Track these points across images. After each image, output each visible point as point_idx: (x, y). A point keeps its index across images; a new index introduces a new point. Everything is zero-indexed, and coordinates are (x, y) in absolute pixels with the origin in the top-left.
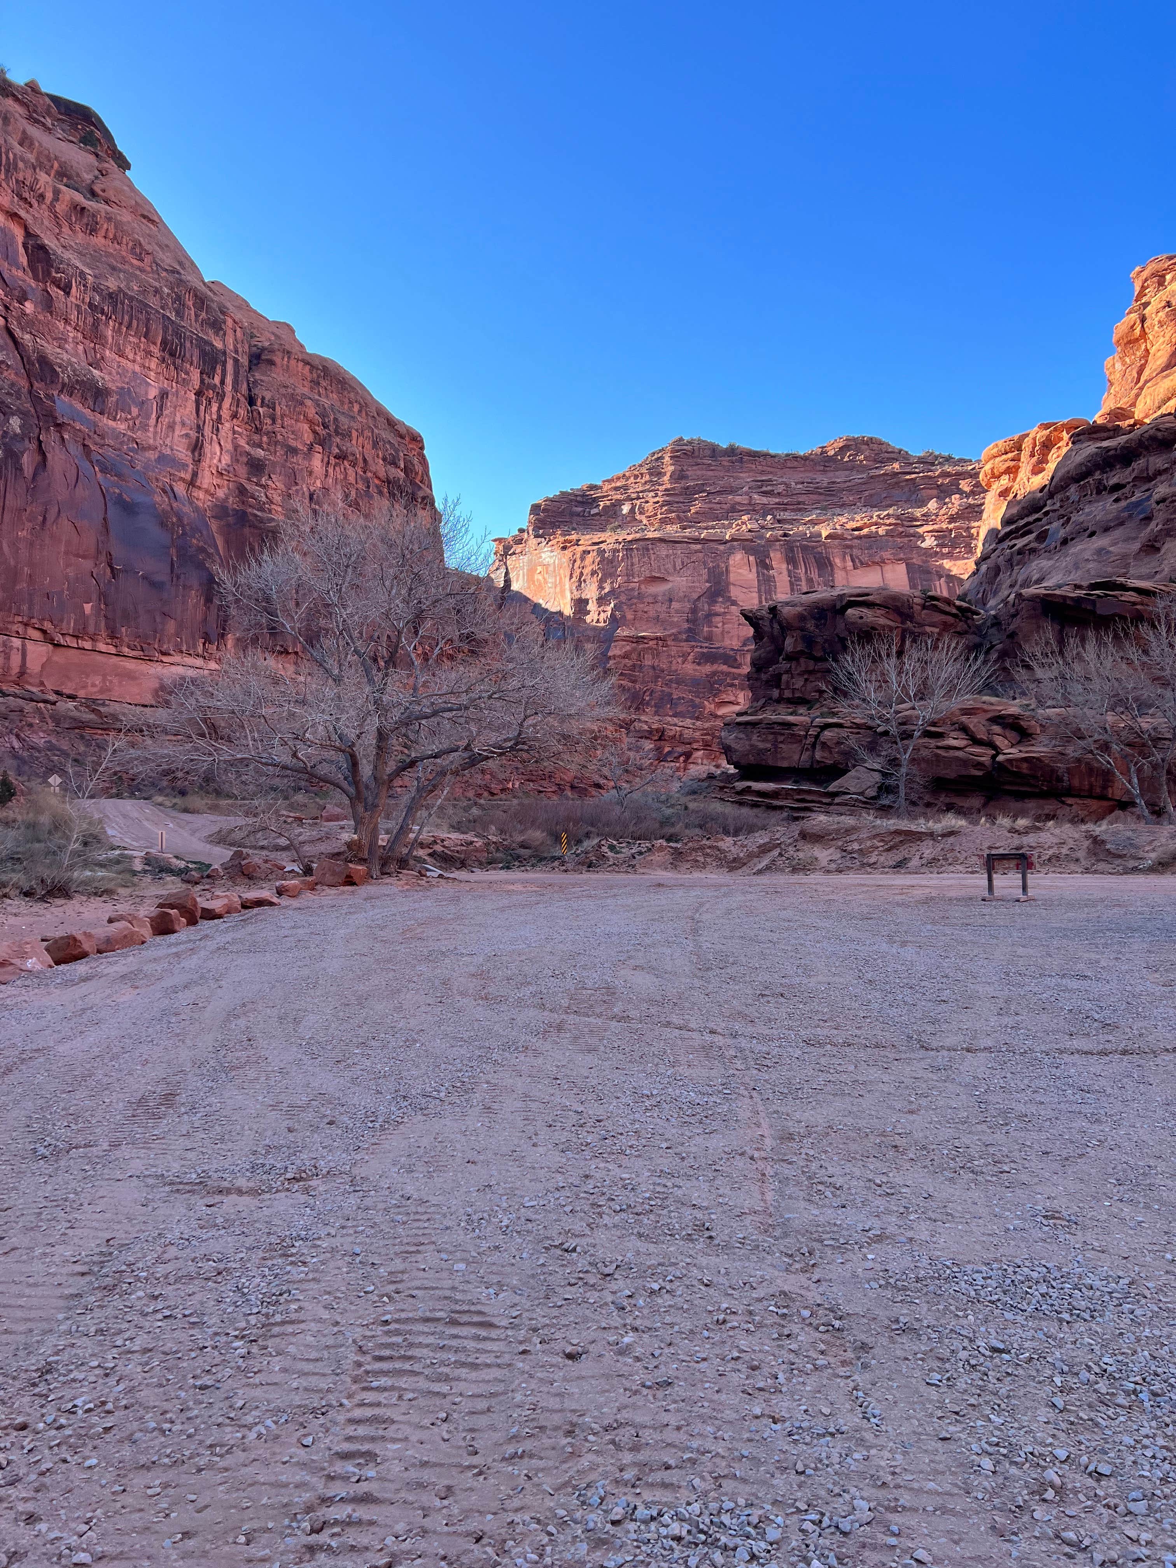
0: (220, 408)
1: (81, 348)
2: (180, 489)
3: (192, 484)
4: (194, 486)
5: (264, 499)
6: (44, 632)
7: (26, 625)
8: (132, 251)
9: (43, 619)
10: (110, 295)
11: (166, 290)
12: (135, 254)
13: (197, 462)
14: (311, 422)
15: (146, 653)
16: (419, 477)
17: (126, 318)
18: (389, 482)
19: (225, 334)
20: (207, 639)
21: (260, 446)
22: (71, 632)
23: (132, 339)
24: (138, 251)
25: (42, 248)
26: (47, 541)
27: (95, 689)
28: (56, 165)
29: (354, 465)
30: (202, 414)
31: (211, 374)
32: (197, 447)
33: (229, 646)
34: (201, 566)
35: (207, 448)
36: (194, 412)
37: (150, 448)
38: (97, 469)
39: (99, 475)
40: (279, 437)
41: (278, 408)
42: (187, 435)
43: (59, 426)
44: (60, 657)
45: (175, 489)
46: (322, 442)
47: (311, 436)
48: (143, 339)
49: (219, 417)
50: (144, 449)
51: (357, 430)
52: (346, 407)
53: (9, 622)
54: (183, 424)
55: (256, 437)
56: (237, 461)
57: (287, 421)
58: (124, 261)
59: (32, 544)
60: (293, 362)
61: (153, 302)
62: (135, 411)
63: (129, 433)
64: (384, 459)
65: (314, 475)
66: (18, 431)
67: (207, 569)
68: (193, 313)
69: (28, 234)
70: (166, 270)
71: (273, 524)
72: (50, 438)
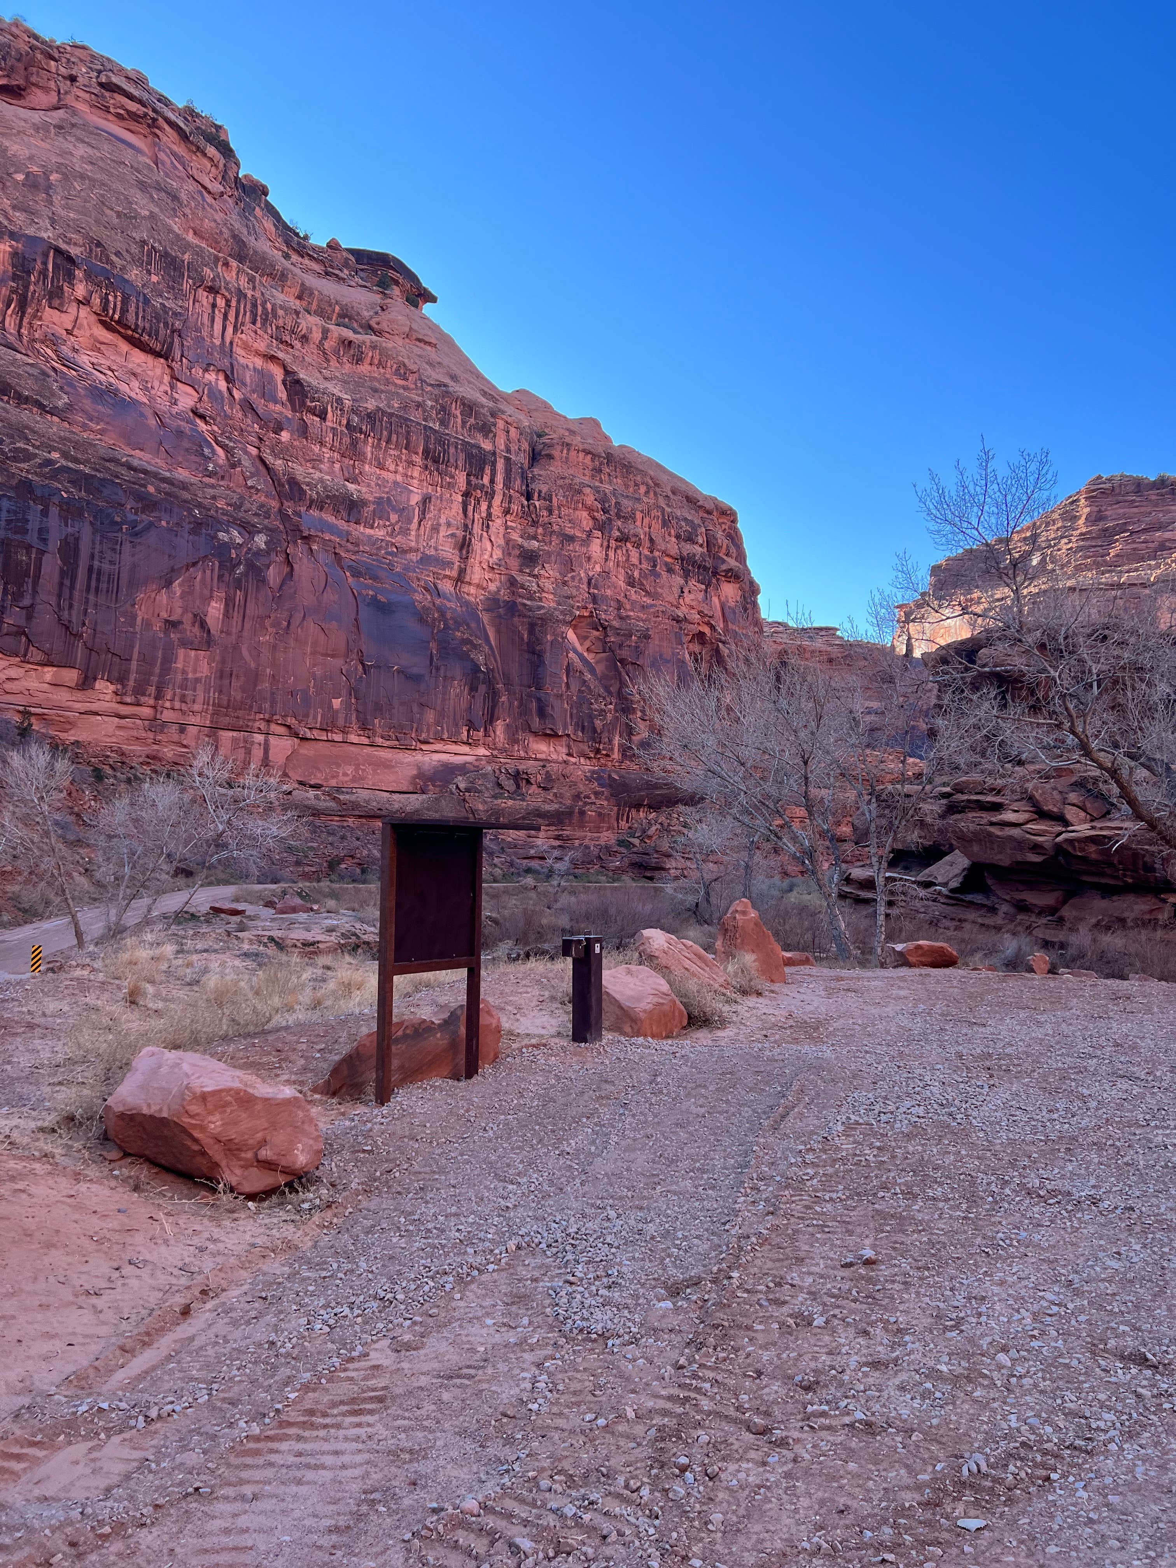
0: (489, 507)
1: (337, 466)
2: (447, 587)
3: (460, 579)
4: (462, 582)
5: (535, 588)
6: (289, 727)
7: (268, 721)
8: (397, 373)
9: (286, 716)
10: (369, 415)
11: (429, 403)
12: (400, 375)
13: (465, 559)
14: (590, 510)
15: (402, 742)
16: (724, 550)
17: (385, 433)
18: (682, 559)
19: (495, 436)
20: (471, 726)
21: (535, 538)
22: (318, 726)
23: (392, 452)
24: (402, 371)
25: (298, 382)
26: (292, 643)
27: (346, 779)
28: (337, 308)
29: (638, 545)
30: (470, 513)
31: (480, 474)
32: (464, 546)
33: (498, 733)
34: (465, 657)
35: (476, 545)
36: (461, 511)
37: (411, 550)
38: (348, 574)
39: (350, 580)
40: (556, 528)
41: (554, 500)
42: (453, 535)
43: (307, 539)
44: (307, 750)
45: (439, 587)
46: (602, 527)
47: (591, 523)
48: (404, 451)
49: (489, 515)
50: (405, 552)
51: (642, 512)
52: (631, 490)
53: (249, 720)
54: (449, 525)
55: (531, 530)
56: (509, 554)
57: (564, 511)
58: (388, 382)
59: (275, 647)
60: (573, 453)
61: (415, 416)
62: (394, 517)
63: (388, 539)
64: (678, 537)
65: (593, 560)
66: (263, 546)
67: (472, 660)
68: (459, 420)
69: (287, 372)
70: (432, 385)
71: (542, 612)
72: (298, 551)
